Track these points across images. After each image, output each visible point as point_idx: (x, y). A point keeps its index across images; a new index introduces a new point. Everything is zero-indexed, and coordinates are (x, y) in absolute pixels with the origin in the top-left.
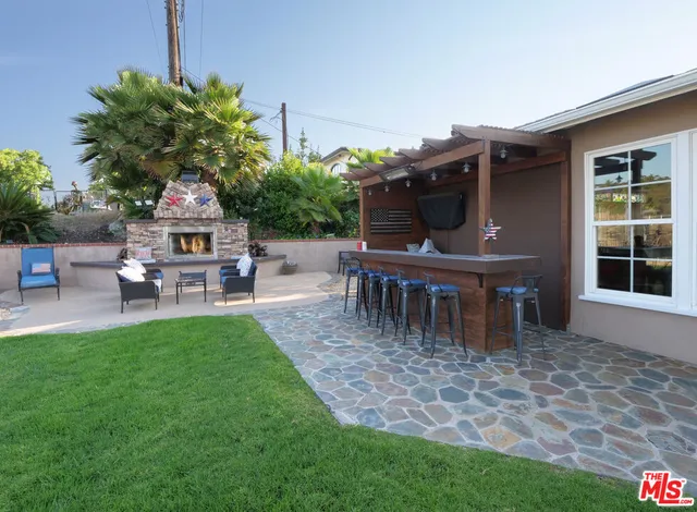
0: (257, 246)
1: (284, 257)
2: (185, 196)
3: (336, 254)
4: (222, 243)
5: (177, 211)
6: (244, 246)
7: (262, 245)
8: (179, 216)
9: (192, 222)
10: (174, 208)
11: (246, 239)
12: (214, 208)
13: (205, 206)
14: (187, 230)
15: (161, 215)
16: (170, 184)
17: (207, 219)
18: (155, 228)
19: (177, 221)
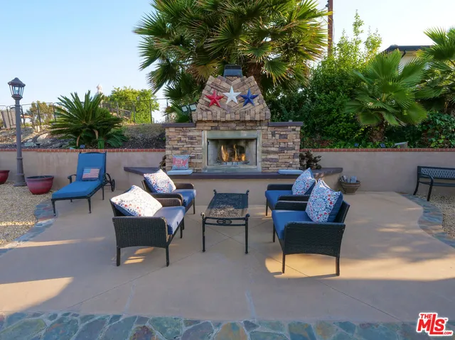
0: (309, 156)
1: (340, 170)
2: (226, 94)
3: (413, 169)
4: (268, 152)
5: (217, 112)
6: (294, 156)
7: (314, 154)
8: (218, 118)
9: (233, 125)
10: (214, 108)
11: (297, 147)
12: (259, 109)
13: (249, 105)
14: (228, 135)
15: (200, 117)
16: (211, 80)
17: (251, 121)
18: (194, 133)
19: (216, 124)
